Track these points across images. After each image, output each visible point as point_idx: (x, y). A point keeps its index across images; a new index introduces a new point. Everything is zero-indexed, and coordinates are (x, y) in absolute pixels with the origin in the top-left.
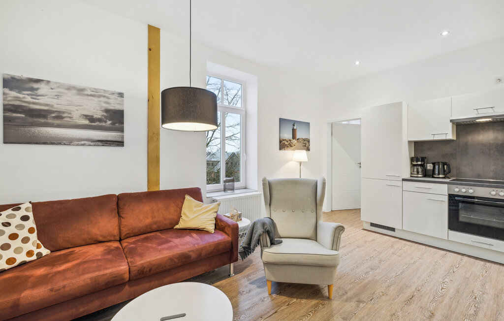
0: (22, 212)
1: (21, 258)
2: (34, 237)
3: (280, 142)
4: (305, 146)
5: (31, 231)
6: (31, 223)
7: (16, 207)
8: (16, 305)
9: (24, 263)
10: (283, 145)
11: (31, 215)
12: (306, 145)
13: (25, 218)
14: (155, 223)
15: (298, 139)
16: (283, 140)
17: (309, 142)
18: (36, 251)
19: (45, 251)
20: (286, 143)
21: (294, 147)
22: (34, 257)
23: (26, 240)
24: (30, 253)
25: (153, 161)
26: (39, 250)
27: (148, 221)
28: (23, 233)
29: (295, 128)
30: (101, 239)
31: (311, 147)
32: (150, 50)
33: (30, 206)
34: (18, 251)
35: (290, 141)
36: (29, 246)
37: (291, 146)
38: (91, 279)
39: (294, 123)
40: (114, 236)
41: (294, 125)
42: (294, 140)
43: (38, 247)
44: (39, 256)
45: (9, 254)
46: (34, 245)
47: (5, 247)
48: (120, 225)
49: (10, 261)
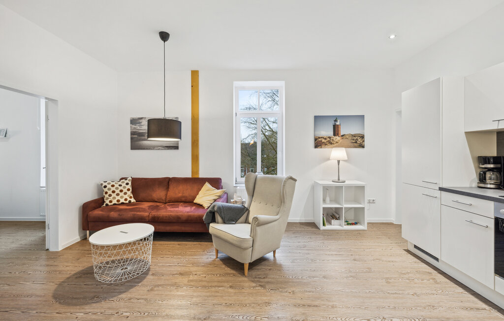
0: (127, 181)
1: (122, 201)
2: (129, 193)
3: (316, 140)
4: (356, 142)
5: (128, 190)
6: (129, 187)
7: (126, 179)
8: (108, 217)
9: (123, 203)
10: (318, 143)
11: (130, 183)
12: (358, 141)
13: (127, 184)
14: (184, 197)
15: (342, 136)
16: (319, 138)
17: (363, 137)
18: (129, 199)
19: (133, 200)
20: (323, 141)
21: (336, 145)
22: (127, 202)
23: (125, 193)
24: (126, 200)
25: (195, 158)
26: (130, 199)
27: (180, 195)
28: (125, 190)
29: (338, 123)
30: (156, 200)
31: (366, 143)
32: (192, 86)
33: (132, 179)
34: (122, 197)
35: (330, 138)
36: (126, 197)
37: (331, 144)
38: (133, 214)
39: (336, 119)
40: (163, 200)
41: (336, 121)
42: (337, 137)
43: (131, 197)
44: (130, 201)
45: (118, 198)
46: (127, 196)
47: (118, 195)
48: (166, 195)
49: (118, 201)
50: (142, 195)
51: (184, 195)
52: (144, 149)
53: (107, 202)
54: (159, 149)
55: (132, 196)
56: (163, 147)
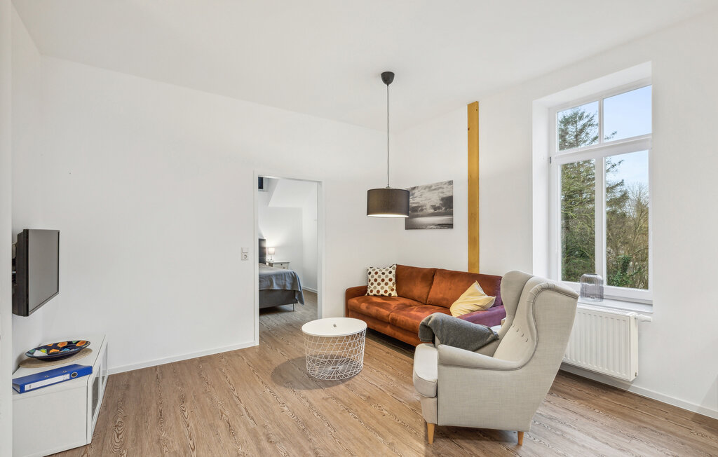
0: (391, 269)
1: (382, 292)
2: (390, 284)
5: (390, 280)
6: (392, 276)
9: (382, 295)
11: (394, 272)
13: (391, 273)
18: (389, 291)
19: (394, 294)
22: (387, 295)
23: (386, 284)
24: (386, 292)
25: (473, 242)
26: (391, 292)
27: (441, 296)
28: (387, 280)
30: (416, 298)
32: (469, 129)
33: (396, 266)
34: (382, 288)
36: (386, 288)
40: (423, 299)
43: (392, 290)
44: (390, 295)
45: (379, 288)
46: (389, 288)
47: (379, 284)
48: (428, 293)
49: (378, 292)
50: (404, 289)
51: (445, 297)
52: (417, 229)
53: (369, 291)
54: (431, 228)
55: (395, 288)
56: (436, 225)
